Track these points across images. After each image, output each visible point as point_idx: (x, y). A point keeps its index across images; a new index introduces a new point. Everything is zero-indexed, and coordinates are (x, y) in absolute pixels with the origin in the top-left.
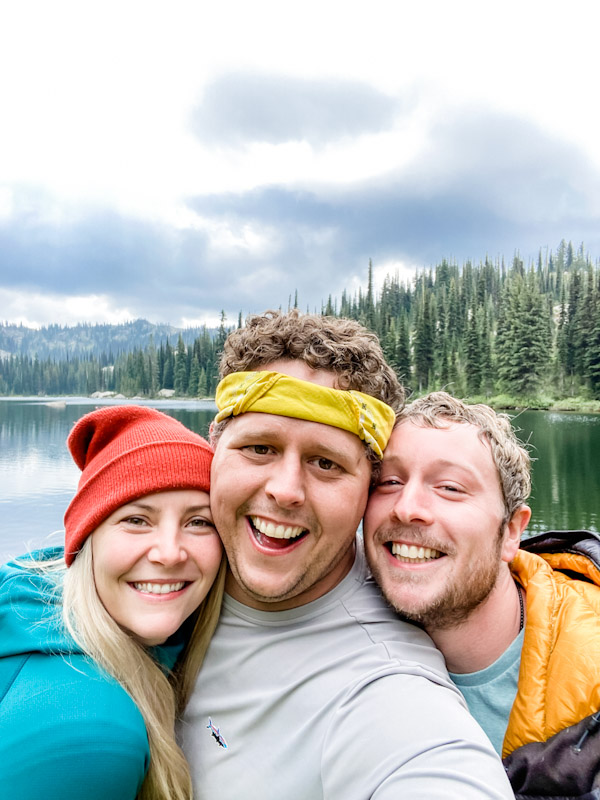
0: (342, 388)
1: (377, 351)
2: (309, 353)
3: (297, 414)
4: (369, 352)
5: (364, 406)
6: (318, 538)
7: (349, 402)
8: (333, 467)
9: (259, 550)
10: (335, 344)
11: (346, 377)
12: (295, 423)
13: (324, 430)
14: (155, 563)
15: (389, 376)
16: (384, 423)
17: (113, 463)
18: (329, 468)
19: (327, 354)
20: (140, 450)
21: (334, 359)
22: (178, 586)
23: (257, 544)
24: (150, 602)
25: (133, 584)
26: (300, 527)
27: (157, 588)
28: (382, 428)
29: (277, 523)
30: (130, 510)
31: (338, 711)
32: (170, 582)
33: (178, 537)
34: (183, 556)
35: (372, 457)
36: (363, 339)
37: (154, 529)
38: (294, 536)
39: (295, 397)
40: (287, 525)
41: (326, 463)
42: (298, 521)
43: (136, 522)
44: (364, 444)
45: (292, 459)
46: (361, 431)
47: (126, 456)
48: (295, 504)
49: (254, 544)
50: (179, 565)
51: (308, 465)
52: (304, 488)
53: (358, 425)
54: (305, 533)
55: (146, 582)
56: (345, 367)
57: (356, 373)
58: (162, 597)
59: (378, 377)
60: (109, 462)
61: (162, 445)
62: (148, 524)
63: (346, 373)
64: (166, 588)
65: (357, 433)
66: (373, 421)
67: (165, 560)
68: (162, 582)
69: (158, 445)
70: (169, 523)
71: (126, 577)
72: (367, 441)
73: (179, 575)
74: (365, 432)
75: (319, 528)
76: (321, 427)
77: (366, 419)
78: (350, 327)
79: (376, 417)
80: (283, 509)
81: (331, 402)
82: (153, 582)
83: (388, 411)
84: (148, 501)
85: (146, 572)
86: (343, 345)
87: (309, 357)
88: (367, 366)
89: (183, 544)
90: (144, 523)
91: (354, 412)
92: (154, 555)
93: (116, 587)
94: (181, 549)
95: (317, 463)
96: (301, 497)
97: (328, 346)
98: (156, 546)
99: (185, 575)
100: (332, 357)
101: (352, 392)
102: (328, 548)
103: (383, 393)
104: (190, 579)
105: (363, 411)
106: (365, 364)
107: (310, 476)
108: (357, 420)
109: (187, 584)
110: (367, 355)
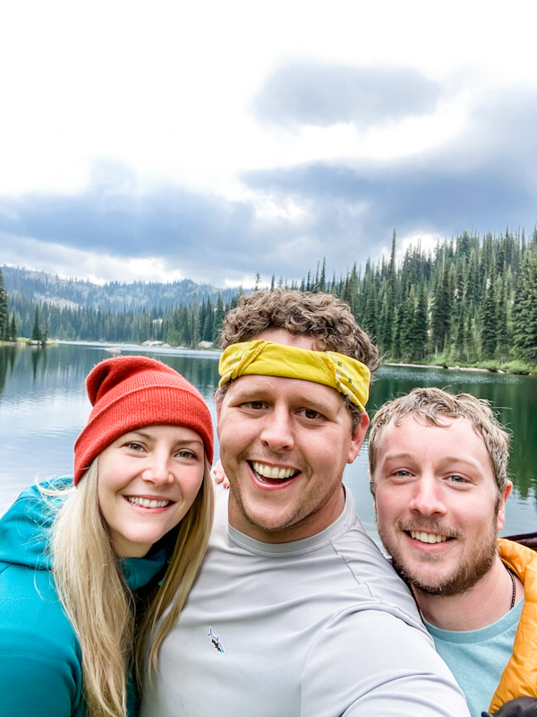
0: (319, 350)
1: (350, 319)
2: (290, 323)
3: (282, 373)
4: (342, 318)
5: (339, 364)
7: (326, 361)
8: (317, 416)
10: (312, 314)
11: (322, 340)
12: (282, 381)
13: (305, 384)
14: (148, 482)
15: (361, 338)
16: (360, 379)
17: (122, 398)
18: (314, 418)
19: (304, 323)
20: (145, 390)
21: (311, 326)
22: (164, 504)
24: (140, 513)
25: (127, 498)
27: (146, 503)
30: (131, 437)
32: (157, 499)
33: (168, 463)
34: (171, 479)
35: (350, 407)
36: (336, 308)
37: (149, 455)
39: (280, 359)
41: (311, 413)
43: (136, 448)
44: (343, 396)
45: (281, 411)
46: (338, 384)
47: (133, 393)
48: (286, 448)
50: (166, 485)
51: (295, 416)
52: (293, 435)
53: (335, 380)
55: (139, 497)
56: (321, 332)
57: (330, 336)
58: (150, 510)
59: (351, 339)
60: (118, 398)
61: (163, 388)
62: (145, 450)
63: (322, 336)
64: (154, 504)
65: (335, 387)
66: (349, 376)
67: (156, 480)
68: (151, 498)
69: (160, 388)
70: (162, 450)
71: (122, 491)
72: (345, 394)
73: (166, 493)
74: (342, 385)
76: (303, 383)
77: (342, 374)
78: (325, 300)
79: (352, 373)
81: (311, 362)
82: (144, 497)
83: (362, 368)
84: (148, 431)
85: (140, 489)
86: (318, 314)
87: (290, 326)
88: (340, 331)
89: (171, 470)
90: (142, 449)
91: (331, 369)
92: (147, 475)
93: (113, 499)
94: (170, 473)
95: (303, 413)
96: (290, 442)
97: (305, 316)
98: (149, 469)
99: (170, 495)
100: (309, 324)
101: (328, 352)
103: (357, 353)
104: (174, 500)
105: (339, 368)
106: (339, 329)
107: (297, 425)
108: (334, 376)
109: (171, 503)
110: (341, 321)
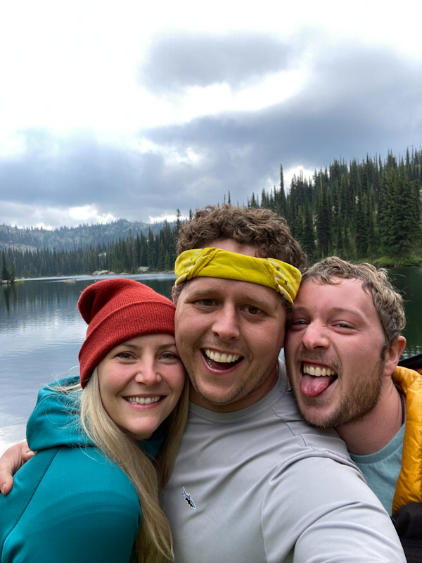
0: (261, 257)
1: (286, 229)
2: (237, 234)
3: (231, 276)
4: (280, 230)
5: (278, 269)
6: (250, 362)
7: (267, 266)
8: (259, 312)
9: (210, 371)
10: (255, 226)
11: (264, 249)
12: (230, 283)
13: (250, 287)
14: (140, 383)
15: (295, 247)
16: (294, 281)
17: (108, 317)
18: (256, 313)
19: (250, 234)
20: (126, 307)
21: (255, 237)
22: (156, 399)
23: (208, 367)
24: (138, 409)
25: (127, 398)
26: (237, 354)
27: (142, 400)
28: (292, 284)
29: (221, 353)
30: (121, 349)
31: (271, 483)
32: (150, 396)
33: (155, 366)
34: (159, 378)
35: (285, 304)
36: (275, 221)
37: (138, 361)
38: (233, 361)
39: (229, 264)
40: (228, 354)
41: (253, 309)
42: (235, 351)
43: (126, 357)
44: (279, 295)
45: (229, 309)
46: (277, 286)
47: (116, 312)
48: (233, 338)
49: (207, 368)
50: (156, 384)
51: (240, 311)
52: (238, 327)
53: (274, 282)
54: (241, 359)
55: (135, 396)
56: (263, 242)
57: (271, 246)
58: (146, 406)
59: (287, 248)
60: (106, 317)
61: (140, 304)
62: (134, 358)
63: (263, 246)
64: (148, 400)
65: (274, 287)
66: (285, 278)
67: (146, 381)
68: (145, 397)
69: (138, 304)
70: (148, 358)
71: (121, 393)
72: (282, 293)
73: (156, 390)
74: (280, 286)
75: (251, 354)
76: (248, 284)
77: (280, 277)
78: (265, 214)
79: (287, 276)
80: (225, 342)
81: (255, 267)
82: (140, 396)
83: (295, 272)
84: (134, 342)
85: (135, 390)
86: (261, 226)
87: (237, 236)
88: (279, 240)
89: (157, 370)
90: (131, 357)
91: (271, 273)
92: (140, 378)
93: (115, 401)
94: (157, 373)
95: (247, 310)
96: (237, 333)
97: (250, 228)
98: (140, 372)
99: (161, 391)
100: (253, 235)
101: (269, 259)
102: (258, 369)
103: (291, 259)
104: (164, 394)
105: (277, 272)
106: (278, 239)
107: (243, 319)
108: (274, 278)
109: (162, 398)
110: (278, 232)
